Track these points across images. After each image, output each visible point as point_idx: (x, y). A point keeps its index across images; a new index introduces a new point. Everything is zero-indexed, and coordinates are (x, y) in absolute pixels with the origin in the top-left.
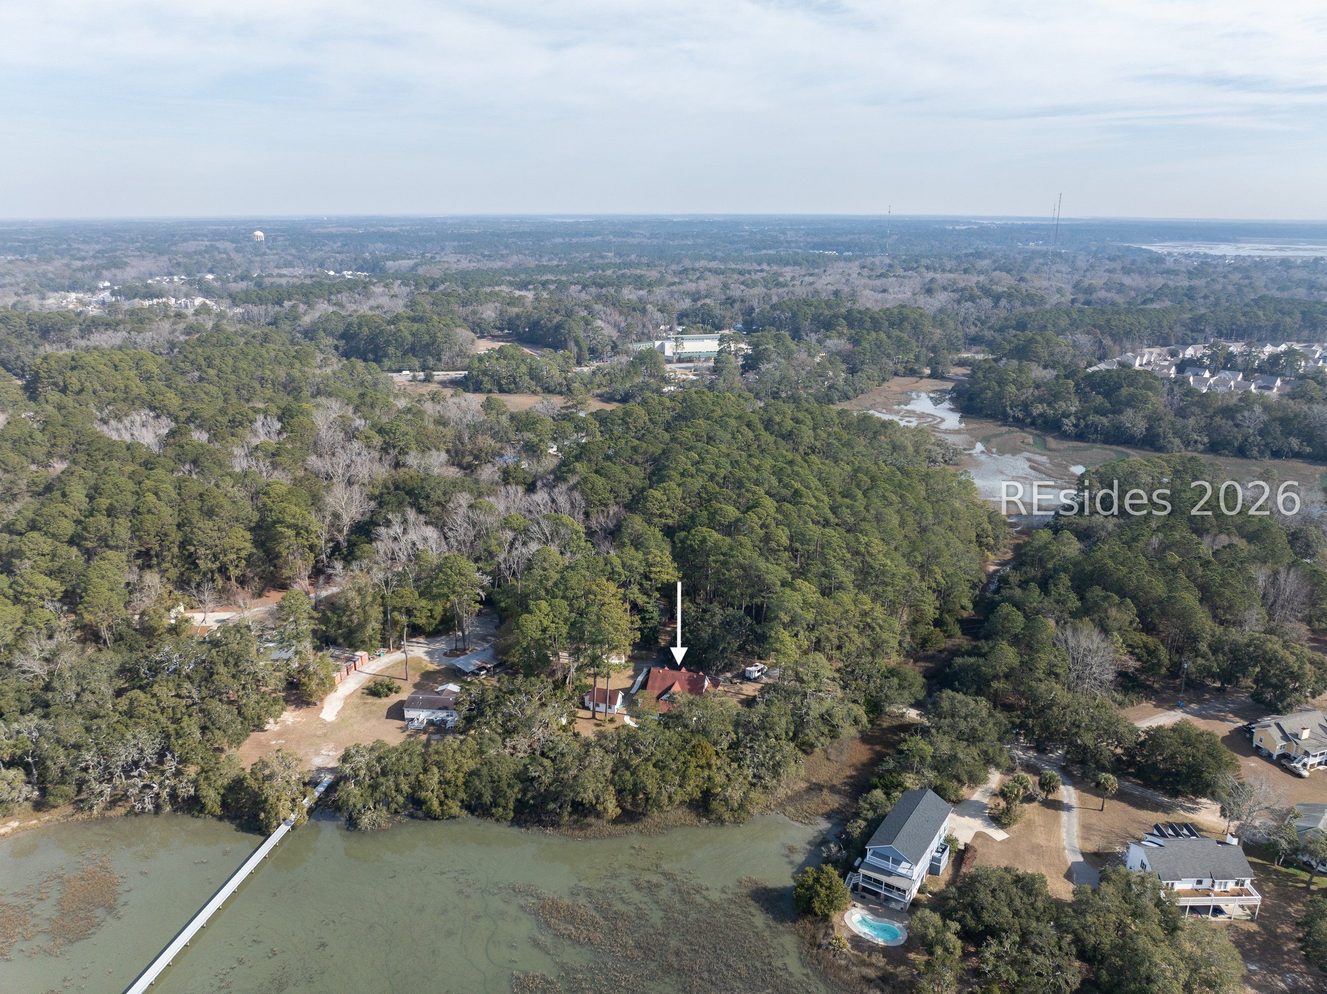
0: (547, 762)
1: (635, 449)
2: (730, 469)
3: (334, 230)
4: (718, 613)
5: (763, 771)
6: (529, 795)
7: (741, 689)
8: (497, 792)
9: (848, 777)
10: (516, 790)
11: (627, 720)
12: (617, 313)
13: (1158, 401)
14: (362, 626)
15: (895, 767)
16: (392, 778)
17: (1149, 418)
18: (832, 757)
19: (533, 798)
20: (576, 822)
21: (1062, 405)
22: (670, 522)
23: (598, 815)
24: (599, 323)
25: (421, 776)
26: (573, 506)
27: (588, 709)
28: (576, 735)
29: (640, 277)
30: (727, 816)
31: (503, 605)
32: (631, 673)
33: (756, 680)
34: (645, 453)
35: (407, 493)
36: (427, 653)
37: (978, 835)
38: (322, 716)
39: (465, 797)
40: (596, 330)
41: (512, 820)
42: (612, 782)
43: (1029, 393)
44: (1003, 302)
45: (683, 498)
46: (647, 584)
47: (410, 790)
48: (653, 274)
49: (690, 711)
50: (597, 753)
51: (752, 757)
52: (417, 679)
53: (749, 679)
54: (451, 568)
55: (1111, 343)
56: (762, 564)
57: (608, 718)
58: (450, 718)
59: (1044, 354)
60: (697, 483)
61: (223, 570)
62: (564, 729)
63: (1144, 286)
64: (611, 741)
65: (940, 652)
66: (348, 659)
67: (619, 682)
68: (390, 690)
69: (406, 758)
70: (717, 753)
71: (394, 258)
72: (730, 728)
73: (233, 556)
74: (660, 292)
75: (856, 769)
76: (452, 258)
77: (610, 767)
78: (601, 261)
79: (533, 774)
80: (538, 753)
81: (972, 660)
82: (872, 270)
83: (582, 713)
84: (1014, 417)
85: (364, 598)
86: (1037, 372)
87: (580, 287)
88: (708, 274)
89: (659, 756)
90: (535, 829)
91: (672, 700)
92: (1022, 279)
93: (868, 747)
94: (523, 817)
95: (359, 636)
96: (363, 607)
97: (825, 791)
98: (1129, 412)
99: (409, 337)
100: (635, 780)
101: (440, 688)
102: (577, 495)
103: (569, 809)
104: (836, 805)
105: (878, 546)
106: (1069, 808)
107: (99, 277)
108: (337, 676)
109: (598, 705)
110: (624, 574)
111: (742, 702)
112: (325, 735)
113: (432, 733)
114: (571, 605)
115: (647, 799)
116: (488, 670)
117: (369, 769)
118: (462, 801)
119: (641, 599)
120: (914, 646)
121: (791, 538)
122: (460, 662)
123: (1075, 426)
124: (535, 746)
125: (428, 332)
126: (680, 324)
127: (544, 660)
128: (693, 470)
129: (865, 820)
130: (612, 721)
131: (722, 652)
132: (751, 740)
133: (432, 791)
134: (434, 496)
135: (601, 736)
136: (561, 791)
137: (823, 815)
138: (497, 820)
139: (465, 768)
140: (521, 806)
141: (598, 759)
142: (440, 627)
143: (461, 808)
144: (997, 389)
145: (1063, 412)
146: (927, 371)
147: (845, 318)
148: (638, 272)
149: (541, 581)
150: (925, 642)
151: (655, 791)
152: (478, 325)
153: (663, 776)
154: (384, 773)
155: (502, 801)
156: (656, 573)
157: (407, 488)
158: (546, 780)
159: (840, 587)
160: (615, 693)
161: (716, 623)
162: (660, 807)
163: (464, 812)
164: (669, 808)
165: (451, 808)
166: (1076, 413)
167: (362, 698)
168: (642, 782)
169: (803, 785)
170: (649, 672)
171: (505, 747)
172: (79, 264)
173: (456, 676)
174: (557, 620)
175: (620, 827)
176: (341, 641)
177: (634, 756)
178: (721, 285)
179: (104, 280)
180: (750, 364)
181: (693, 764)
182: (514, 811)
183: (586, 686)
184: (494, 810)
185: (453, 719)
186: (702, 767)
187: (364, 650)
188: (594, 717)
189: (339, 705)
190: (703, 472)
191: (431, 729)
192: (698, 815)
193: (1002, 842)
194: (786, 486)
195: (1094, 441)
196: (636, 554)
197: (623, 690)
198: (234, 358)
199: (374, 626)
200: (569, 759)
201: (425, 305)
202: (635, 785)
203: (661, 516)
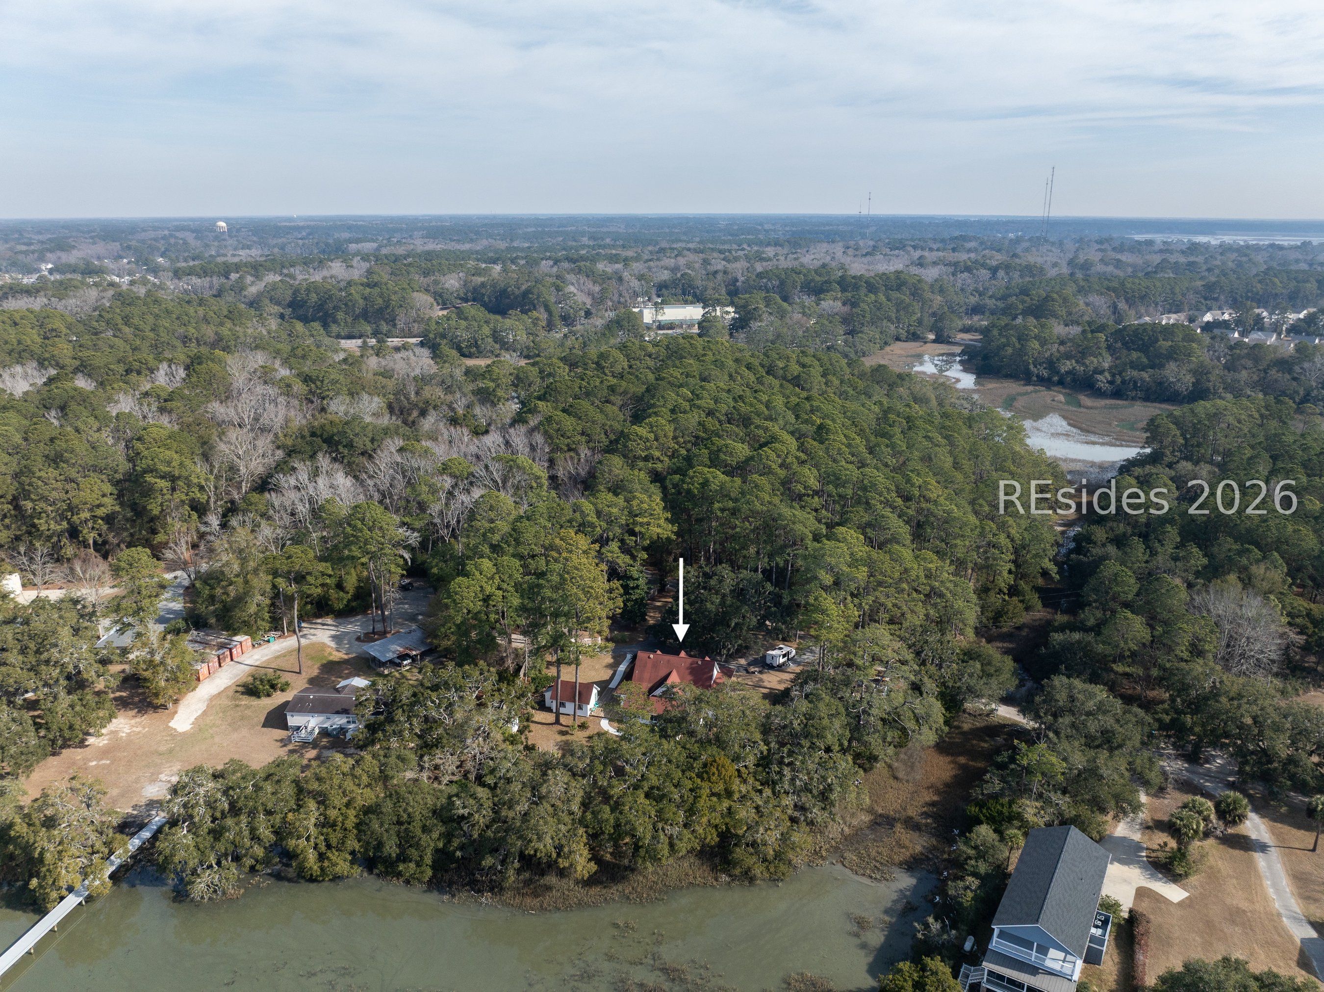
0: (482, 793)
1: (612, 389)
2: (732, 404)
3: (301, 224)
4: (728, 577)
5: (806, 799)
6: (456, 843)
7: (761, 680)
8: (406, 841)
9: (927, 804)
10: (435, 835)
11: (605, 725)
12: (591, 283)
13: (1201, 355)
14: (241, 600)
15: (1002, 789)
16: (244, 819)
17: (1194, 372)
18: (901, 775)
19: (462, 848)
20: (527, 883)
21: (1092, 362)
22: (659, 466)
23: (562, 873)
24: (572, 289)
25: (290, 816)
26: (533, 448)
27: (549, 710)
28: (530, 748)
29: (615, 255)
30: (758, 870)
31: (435, 570)
32: (609, 660)
33: (780, 668)
34: (625, 393)
35: (324, 441)
36: (334, 637)
37: (1141, 893)
38: (172, 724)
39: (357, 846)
40: (567, 297)
41: (430, 881)
42: (582, 822)
43: (1054, 348)
44: (1001, 273)
45: (675, 438)
46: (630, 540)
47: (273, 838)
48: (630, 253)
49: (698, 711)
50: (558, 780)
51: (793, 780)
52: (315, 672)
53: (771, 667)
54: (363, 520)
55: (1126, 307)
56: (786, 511)
57: (578, 722)
58: (352, 726)
59: (1063, 312)
60: (692, 419)
61: (74, 533)
62: (512, 740)
63: (1141, 262)
64: (581, 758)
65: (1018, 628)
66: (222, 646)
67: (593, 673)
68: (273, 687)
69: (269, 788)
70: (740, 775)
71: (358, 241)
72: (758, 736)
73: (85, 515)
74: (638, 267)
75: (938, 792)
76: (419, 242)
77: (578, 799)
78: (574, 244)
79: (461, 811)
80: (472, 777)
81: (1077, 636)
82: (856, 249)
83: (540, 716)
84: (1038, 376)
85: (244, 561)
86: (1058, 329)
87: (551, 263)
88: (686, 252)
89: (654, 781)
90: (463, 895)
91: (669, 695)
92: (1015, 255)
93: (949, 759)
94: (447, 877)
95: (237, 613)
96: (243, 574)
97: (899, 827)
98: (1172, 366)
99: (361, 301)
100: (617, 820)
101: (343, 683)
102: (539, 438)
103: (517, 865)
104: (918, 849)
105: (935, 491)
106: (1263, 848)
107: (42, 259)
108: (203, 669)
109: (563, 705)
110: (600, 526)
111: (765, 696)
112: (171, 751)
113: (325, 747)
114: (525, 566)
115: (637, 847)
116: (414, 659)
117: (211, 804)
118: (353, 853)
119: (623, 560)
120: (984, 620)
121: (822, 479)
122: (374, 649)
123: (1111, 383)
124: (469, 765)
125: (381, 295)
126: (659, 296)
127: (488, 644)
128: (686, 405)
129: (975, 875)
130: (583, 726)
131: (734, 629)
132: (791, 753)
133: (308, 839)
134: (359, 442)
135: (567, 749)
136: (503, 839)
137: (900, 865)
138: (407, 882)
139: (359, 802)
140: (442, 860)
141: (561, 787)
142: (354, 604)
143: (352, 862)
144: (1018, 346)
145: (1096, 368)
146: (932, 337)
147: (839, 283)
148: (614, 252)
149: (484, 535)
150: (998, 616)
151: (648, 836)
152: (441, 296)
153: (660, 812)
154: (235, 810)
155: (413, 853)
156: (642, 525)
157: (325, 436)
158: (481, 819)
159: (894, 540)
160: (588, 687)
161: (726, 589)
162: (655, 859)
163: (357, 870)
164: (671, 861)
165: (336, 864)
166: (1111, 368)
167: (234, 698)
168: (628, 822)
169: (865, 818)
170: (634, 658)
171: (422, 768)
172: (24, 248)
173: (369, 667)
174: (505, 586)
175: (595, 890)
176: (213, 621)
177: (614, 782)
178: (701, 261)
179: (47, 262)
180: (739, 325)
181: (705, 792)
182: (433, 867)
183: (547, 678)
184: (401, 867)
185: (355, 728)
186: (718, 795)
187: (246, 634)
188: (557, 722)
189: (201, 707)
190: (699, 407)
191: (324, 741)
192: (714, 868)
193: (1181, 904)
194: (806, 422)
195: (1133, 399)
196: (614, 499)
197: (598, 683)
198: (157, 316)
199: (258, 601)
200: (516, 787)
201: (383, 275)
202: (617, 826)
203: (646, 459)
